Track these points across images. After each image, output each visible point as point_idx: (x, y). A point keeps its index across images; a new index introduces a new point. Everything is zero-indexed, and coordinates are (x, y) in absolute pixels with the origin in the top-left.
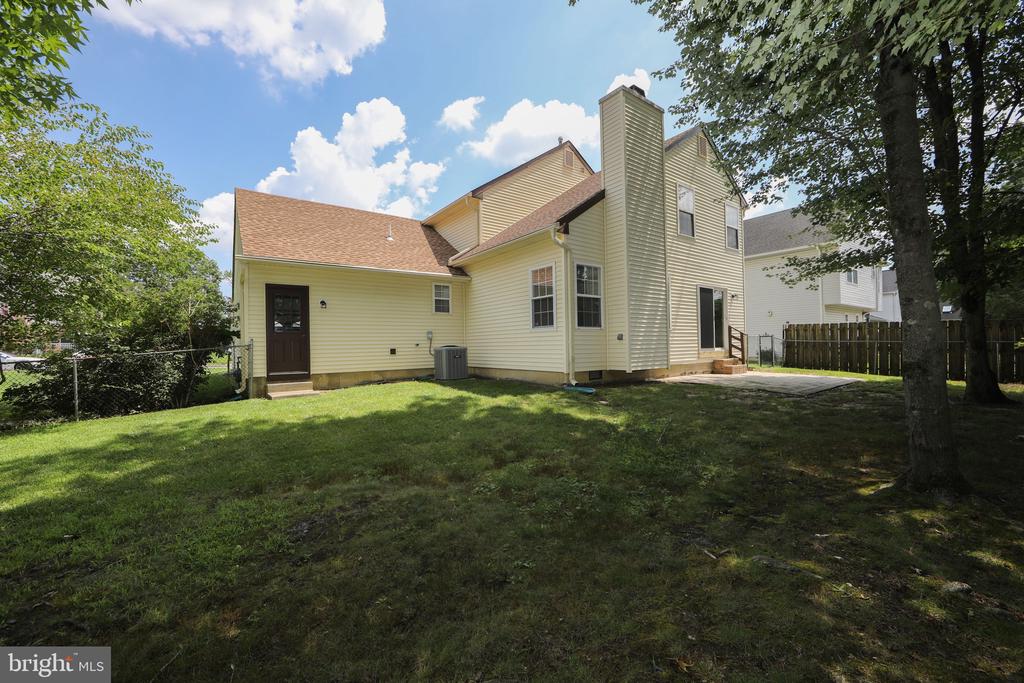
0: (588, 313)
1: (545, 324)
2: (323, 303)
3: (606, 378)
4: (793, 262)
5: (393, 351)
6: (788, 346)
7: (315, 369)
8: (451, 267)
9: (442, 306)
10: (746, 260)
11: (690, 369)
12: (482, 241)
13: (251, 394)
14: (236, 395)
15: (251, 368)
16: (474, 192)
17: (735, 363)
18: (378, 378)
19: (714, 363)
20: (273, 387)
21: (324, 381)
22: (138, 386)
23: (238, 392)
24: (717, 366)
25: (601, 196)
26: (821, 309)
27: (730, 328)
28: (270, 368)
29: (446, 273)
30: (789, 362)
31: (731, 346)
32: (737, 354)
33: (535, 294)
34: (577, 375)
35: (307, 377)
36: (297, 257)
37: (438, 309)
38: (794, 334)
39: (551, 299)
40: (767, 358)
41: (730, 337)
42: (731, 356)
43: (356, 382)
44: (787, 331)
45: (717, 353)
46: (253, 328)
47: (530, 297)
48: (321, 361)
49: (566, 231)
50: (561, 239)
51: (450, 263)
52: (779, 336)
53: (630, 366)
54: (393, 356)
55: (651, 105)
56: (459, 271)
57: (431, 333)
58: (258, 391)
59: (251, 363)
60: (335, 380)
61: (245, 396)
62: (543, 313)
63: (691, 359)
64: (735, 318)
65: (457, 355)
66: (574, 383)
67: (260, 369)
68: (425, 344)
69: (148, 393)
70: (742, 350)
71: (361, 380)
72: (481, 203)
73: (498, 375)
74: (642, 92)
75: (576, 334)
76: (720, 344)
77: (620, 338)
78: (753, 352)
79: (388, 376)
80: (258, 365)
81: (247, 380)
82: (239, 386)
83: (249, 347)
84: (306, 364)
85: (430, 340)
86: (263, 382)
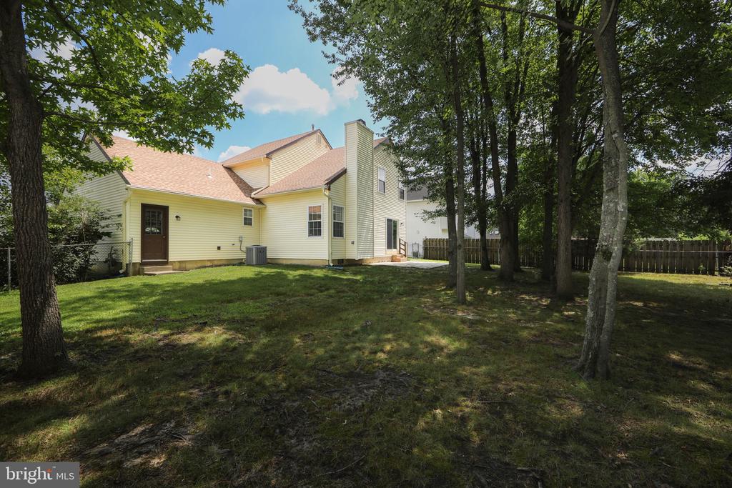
0: (338, 230)
1: (316, 235)
2: (177, 217)
3: (345, 263)
4: (425, 212)
5: (219, 248)
6: (425, 249)
7: (172, 257)
8: (253, 198)
9: (248, 222)
11: (382, 259)
12: (271, 185)
13: (129, 274)
15: (131, 257)
16: (267, 155)
17: (402, 257)
18: (209, 264)
19: (392, 257)
20: (148, 268)
21: (177, 266)
23: (121, 272)
24: (394, 258)
25: (344, 172)
26: (440, 231)
27: (400, 240)
28: (143, 256)
29: (252, 203)
30: (425, 257)
31: (400, 248)
32: (403, 252)
33: (310, 219)
34: (333, 261)
35: (167, 263)
36: (163, 188)
37: (245, 224)
38: (427, 243)
39: (320, 222)
40: (416, 255)
41: (400, 244)
42: (400, 253)
43: (196, 266)
44: (425, 242)
45: (394, 252)
46: (131, 231)
47: (308, 221)
48: (175, 253)
49: (329, 189)
50: (327, 193)
51: (253, 196)
52: (421, 244)
53: (357, 257)
54: (219, 251)
55: (369, 130)
56: (258, 201)
57: (242, 237)
58: (133, 271)
59: (131, 253)
60: (183, 265)
61: (126, 274)
62: (315, 229)
63: (383, 255)
64: (402, 234)
65: (262, 251)
66: (332, 265)
67: (136, 257)
68: (238, 244)
69: (61, 272)
70: (405, 250)
71: (199, 265)
72: (271, 161)
73: (284, 262)
74: (364, 123)
75: (334, 240)
76: (395, 248)
77: (353, 243)
78: (410, 253)
79: (216, 263)
80: (135, 255)
81: (127, 264)
82: (121, 269)
83: (130, 244)
84: (165, 255)
85: (241, 241)
86: (138, 266)
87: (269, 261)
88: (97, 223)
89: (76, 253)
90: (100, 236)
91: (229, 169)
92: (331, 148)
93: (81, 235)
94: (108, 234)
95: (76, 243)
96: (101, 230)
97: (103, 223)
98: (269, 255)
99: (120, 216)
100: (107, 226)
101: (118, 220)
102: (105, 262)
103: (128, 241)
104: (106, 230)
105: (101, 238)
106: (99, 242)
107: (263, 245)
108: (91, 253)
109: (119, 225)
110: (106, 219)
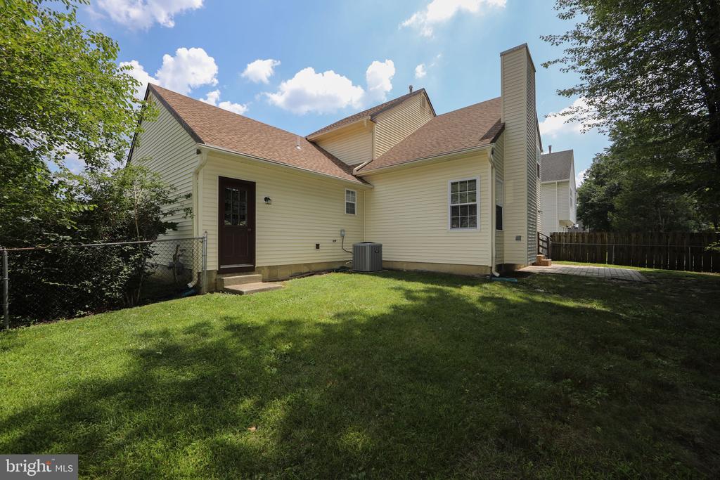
1: (466, 226)
2: (266, 199)
5: (318, 246)
7: (259, 262)
8: (355, 176)
9: (351, 209)
10: (542, 184)
12: (375, 158)
13: (204, 289)
14: (190, 289)
15: (205, 262)
18: (306, 270)
20: (228, 280)
21: (266, 274)
22: (87, 283)
23: (190, 285)
25: (503, 127)
26: (557, 223)
28: (221, 261)
31: (539, 246)
33: (454, 201)
35: (253, 270)
37: (348, 211)
39: (475, 206)
42: (539, 253)
46: (206, 221)
47: (449, 204)
48: (265, 255)
51: (355, 172)
53: (528, 261)
54: (318, 251)
57: (343, 231)
58: (209, 285)
59: (204, 256)
60: (275, 273)
61: (197, 291)
62: (463, 216)
65: (375, 250)
66: (497, 274)
67: (212, 263)
68: (339, 240)
69: (98, 290)
70: (547, 249)
71: (294, 272)
72: (375, 126)
73: (405, 267)
75: (496, 235)
77: (518, 238)
79: (315, 268)
80: (210, 260)
81: (199, 273)
82: (191, 279)
83: (203, 240)
84: (252, 259)
85: (343, 236)
86: (215, 276)
87: (385, 265)
88: (157, 209)
89: (125, 256)
90: (162, 228)
91: (314, 143)
92: (435, 115)
93: (132, 226)
94: (173, 226)
95: (123, 239)
96: (163, 220)
97: (165, 208)
98: (386, 256)
99: (188, 196)
100: (172, 213)
101: (187, 202)
102: (169, 268)
103: (201, 236)
104: (169, 219)
105: (163, 232)
106: (161, 237)
107: (377, 241)
108: (148, 254)
109: (188, 210)
110: (171, 202)
